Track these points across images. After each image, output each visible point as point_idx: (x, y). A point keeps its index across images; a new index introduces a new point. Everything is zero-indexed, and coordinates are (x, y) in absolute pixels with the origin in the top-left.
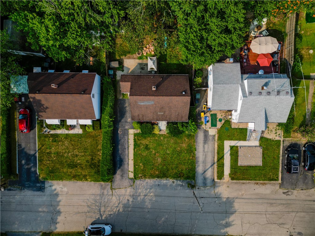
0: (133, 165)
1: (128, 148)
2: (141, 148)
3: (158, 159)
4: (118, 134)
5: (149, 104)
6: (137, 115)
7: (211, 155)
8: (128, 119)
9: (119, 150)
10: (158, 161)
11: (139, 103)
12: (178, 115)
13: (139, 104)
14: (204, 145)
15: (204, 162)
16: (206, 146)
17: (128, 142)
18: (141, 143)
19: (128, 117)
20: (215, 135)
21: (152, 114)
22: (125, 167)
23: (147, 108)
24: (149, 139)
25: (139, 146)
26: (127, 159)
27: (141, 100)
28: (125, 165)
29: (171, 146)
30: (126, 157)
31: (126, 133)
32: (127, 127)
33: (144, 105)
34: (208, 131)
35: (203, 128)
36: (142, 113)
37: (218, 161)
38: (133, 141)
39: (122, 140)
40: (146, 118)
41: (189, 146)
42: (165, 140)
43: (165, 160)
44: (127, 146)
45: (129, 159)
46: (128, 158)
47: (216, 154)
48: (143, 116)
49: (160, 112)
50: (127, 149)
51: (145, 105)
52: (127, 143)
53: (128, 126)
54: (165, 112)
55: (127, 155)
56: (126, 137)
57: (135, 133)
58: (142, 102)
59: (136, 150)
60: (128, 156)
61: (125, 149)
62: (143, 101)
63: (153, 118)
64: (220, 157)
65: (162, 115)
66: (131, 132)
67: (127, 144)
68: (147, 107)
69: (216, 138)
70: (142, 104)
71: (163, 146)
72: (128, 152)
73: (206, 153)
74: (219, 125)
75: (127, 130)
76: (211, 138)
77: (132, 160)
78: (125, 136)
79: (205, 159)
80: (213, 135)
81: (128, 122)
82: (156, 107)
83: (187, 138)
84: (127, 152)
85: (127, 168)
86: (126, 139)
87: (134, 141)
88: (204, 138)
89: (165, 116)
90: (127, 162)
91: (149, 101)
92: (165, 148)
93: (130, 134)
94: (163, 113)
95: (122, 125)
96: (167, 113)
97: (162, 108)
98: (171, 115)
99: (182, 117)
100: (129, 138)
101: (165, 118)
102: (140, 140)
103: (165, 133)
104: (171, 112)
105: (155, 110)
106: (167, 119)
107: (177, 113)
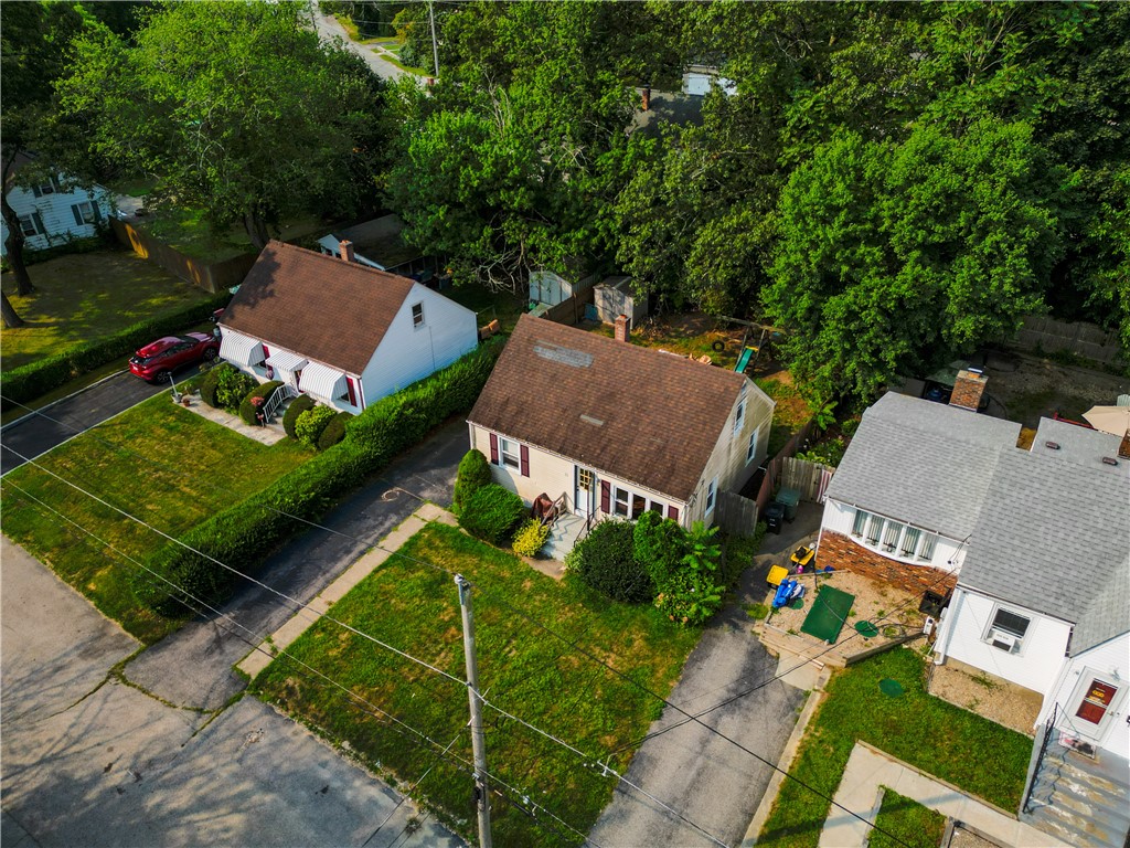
1: (362, 553)
2: (411, 576)
3: (439, 653)
4: (378, 496)
5: (573, 363)
6: (500, 400)
9: (319, 546)
11: (539, 350)
12: (661, 450)
13: (536, 354)
14: (720, 716)
15: (674, 811)
16: (730, 724)
17: (383, 535)
18: (425, 559)
20: (808, 694)
21: (557, 412)
22: (272, 615)
23: (554, 377)
24: (470, 560)
25: (409, 566)
26: (312, 591)
27: (551, 339)
28: (283, 608)
29: (543, 631)
30: (320, 581)
31: (404, 509)
32: (426, 494)
33: (550, 362)
34: (777, 657)
35: (753, 632)
36: (524, 398)
37: (768, 837)
38: (407, 540)
39: (371, 522)
40: (525, 424)
41: (632, 674)
42: (538, 598)
44: (362, 547)
45: (324, 593)
46: (324, 587)
47: (772, 795)
48: (519, 412)
49: (591, 415)
50: (352, 555)
51: (556, 363)
52: (376, 536)
53: (435, 495)
54: (613, 419)
55: (328, 575)
56: (394, 518)
57: (439, 520)
58: (550, 348)
59: (385, 571)
60: (329, 582)
61: (348, 552)
62: (558, 343)
63: (551, 435)
64: (791, 820)
65: (595, 431)
66: (430, 512)
67: (369, 541)
68: (556, 375)
69: (810, 709)
70: (548, 355)
71: (510, 615)
72: (346, 568)
73: (711, 763)
74: (851, 644)
75: (419, 503)
76: (776, 696)
77: (330, 603)
78: (391, 515)
80: (796, 690)
81: (443, 485)
82: (587, 386)
83: (646, 639)
84: (340, 566)
85: (275, 622)
86: (387, 524)
87: (406, 544)
88: (739, 681)
89: (604, 442)
90: (301, 601)
91: (577, 351)
92: (509, 625)
93: (415, 516)
94: (600, 423)
95: (419, 482)
96: (620, 426)
97: (612, 395)
98: (630, 442)
99: (672, 471)
100: (401, 526)
101: (598, 451)
102: (437, 548)
103: (555, 577)
104: (636, 429)
105: (580, 398)
106: (606, 458)
107: (659, 441)
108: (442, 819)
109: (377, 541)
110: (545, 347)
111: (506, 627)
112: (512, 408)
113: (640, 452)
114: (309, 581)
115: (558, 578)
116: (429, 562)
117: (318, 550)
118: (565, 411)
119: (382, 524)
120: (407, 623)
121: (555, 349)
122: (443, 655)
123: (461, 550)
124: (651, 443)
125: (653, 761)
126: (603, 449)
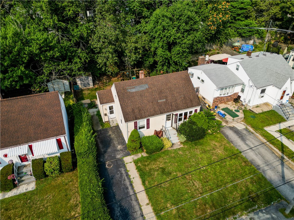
0: (153, 215)
1: (131, 185)
2: (155, 176)
4: (106, 169)
5: (143, 89)
6: (131, 111)
7: (266, 151)
8: (117, 146)
9: (114, 195)
10: (196, 186)
11: (129, 90)
12: (185, 98)
13: (129, 92)
14: (245, 143)
15: (267, 163)
16: (249, 142)
17: (128, 175)
18: (151, 169)
19: (116, 145)
20: (247, 128)
21: (151, 104)
23: (141, 96)
24: (161, 160)
25: (150, 174)
26: (137, 208)
27: (130, 86)
29: (201, 158)
30: (134, 203)
31: (120, 164)
32: (118, 156)
33: (136, 92)
34: (234, 126)
35: (225, 126)
36: (137, 106)
37: (283, 152)
38: (137, 170)
39: (118, 176)
40: (145, 113)
41: (225, 149)
42: (187, 153)
43: (207, 182)
44: (128, 183)
45: (141, 203)
46: (139, 203)
47: (272, 146)
48: (140, 110)
49: (160, 99)
50: (130, 188)
51: (138, 91)
52: (126, 178)
53: (121, 155)
54: (167, 97)
55: (133, 199)
56: (123, 170)
57: (134, 159)
58: (132, 88)
59: (147, 182)
60: (137, 200)
61: (127, 188)
62: (133, 86)
63: (154, 111)
64: (280, 147)
65: (166, 103)
66: (129, 159)
67: (127, 180)
68: (141, 94)
69: (251, 129)
70: (133, 90)
75: (121, 160)
77: (148, 204)
78: (120, 169)
79: (264, 159)
80: (244, 129)
81: (118, 151)
82: (152, 93)
83: (216, 142)
84: (132, 194)
86: (124, 172)
88: (238, 135)
89: (170, 104)
90: (139, 213)
91: (141, 85)
92: (193, 163)
93: (127, 163)
94: (164, 100)
95: (110, 156)
96: (170, 98)
97: (161, 92)
98: (176, 100)
99: (191, 101)
100: (128, 169)
101: (171, 107)
102: (148, 165)
103: (181, 147)
104: (175, 96)
105: (153, 97)
106: (174, 108)
107: (182, 96)
108: (253, 211)
109: (129, 179)
110: (130, 89)
111: (194, 165)
112: (136, 111)
113: (181, 101)
114: (131, 206)
115: (182, 146)
116: (153, 169)
117: (117, 197)
118: (152, 102)
119: (121, 174)
120: (176, 186)
121: (134, 88)
122: (195, 183)
123: (155, 160)
124: (181, 97)
125: (253, 160)
126: (171, 106)
